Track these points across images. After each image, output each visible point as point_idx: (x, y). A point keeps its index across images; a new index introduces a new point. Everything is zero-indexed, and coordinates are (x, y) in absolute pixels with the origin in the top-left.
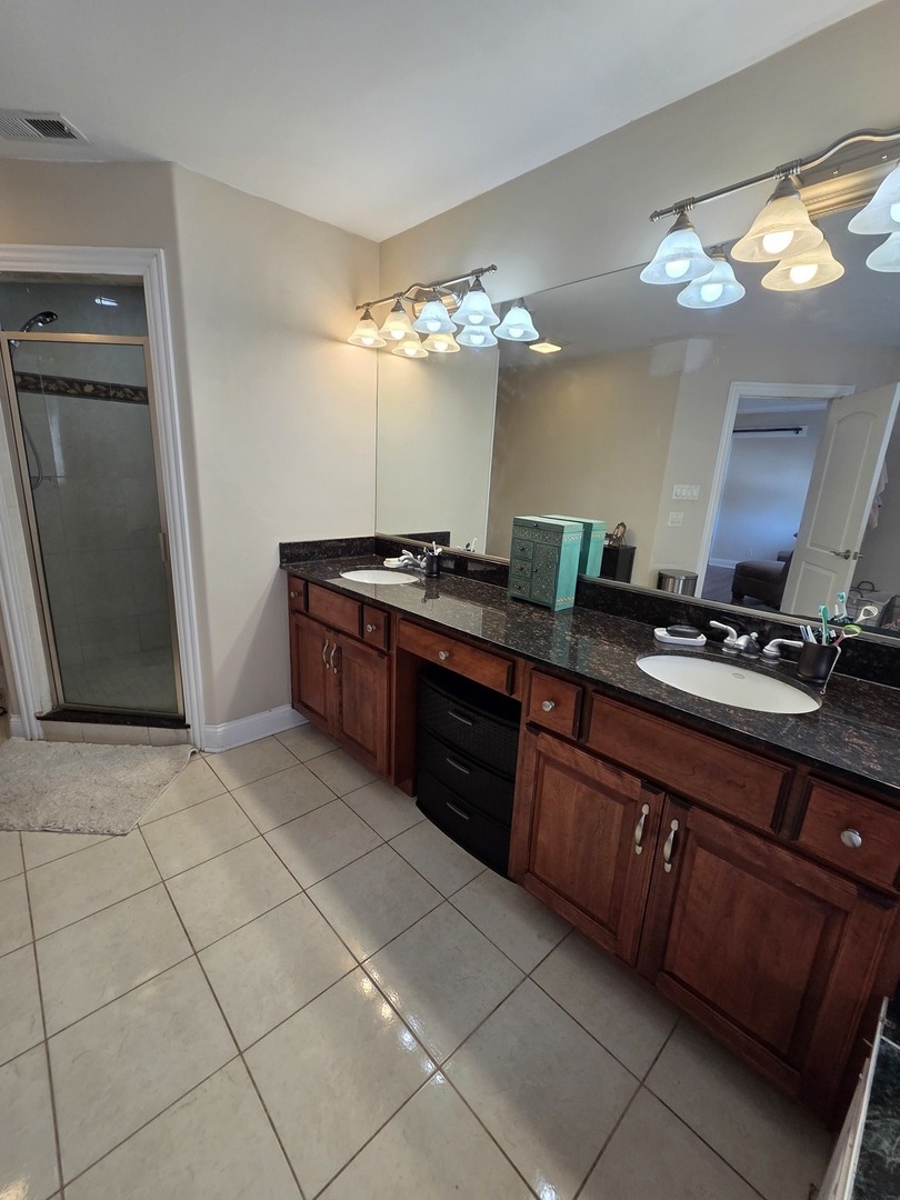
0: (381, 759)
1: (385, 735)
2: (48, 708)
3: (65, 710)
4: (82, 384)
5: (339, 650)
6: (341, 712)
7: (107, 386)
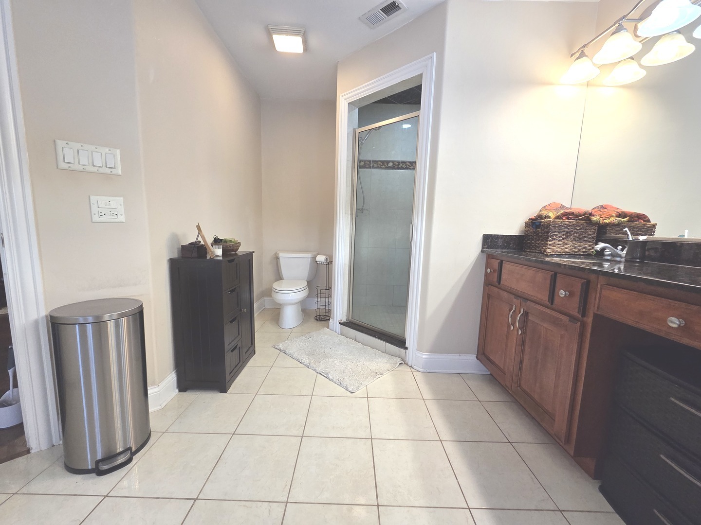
0: (560, 424)
1: (568, 402)
2: (344, 320)
3: (351, 322)
4: (388, 162)
5: (526, 314)
6: (520, 369)
7: (398, 162)
